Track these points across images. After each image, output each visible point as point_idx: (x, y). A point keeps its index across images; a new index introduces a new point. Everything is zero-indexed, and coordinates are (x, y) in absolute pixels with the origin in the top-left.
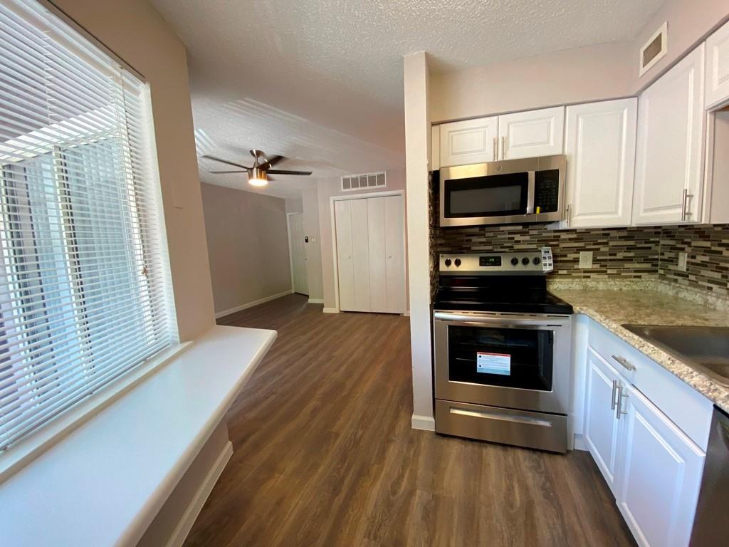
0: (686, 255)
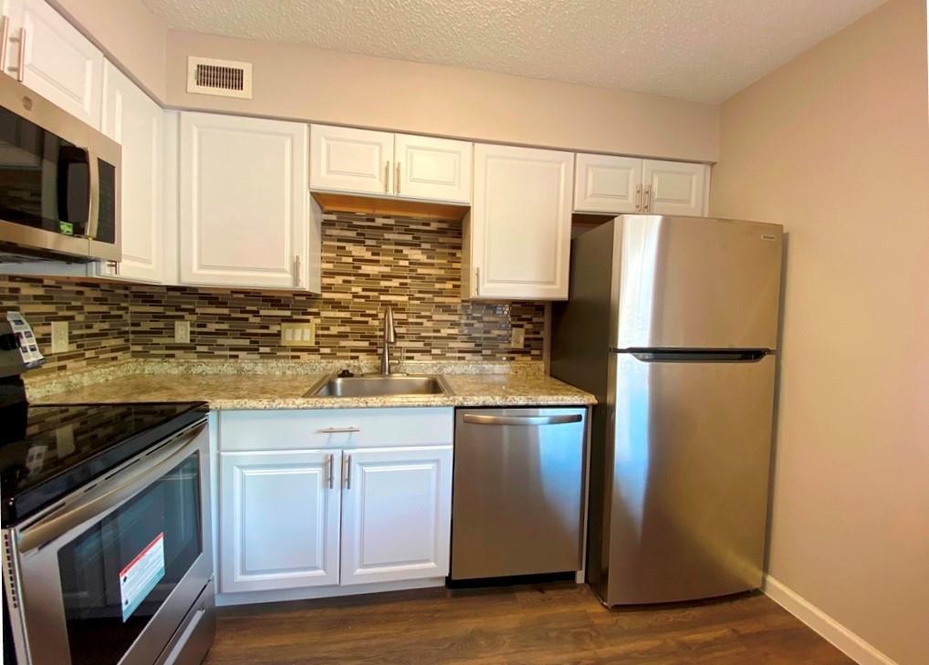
0: (189, 323)
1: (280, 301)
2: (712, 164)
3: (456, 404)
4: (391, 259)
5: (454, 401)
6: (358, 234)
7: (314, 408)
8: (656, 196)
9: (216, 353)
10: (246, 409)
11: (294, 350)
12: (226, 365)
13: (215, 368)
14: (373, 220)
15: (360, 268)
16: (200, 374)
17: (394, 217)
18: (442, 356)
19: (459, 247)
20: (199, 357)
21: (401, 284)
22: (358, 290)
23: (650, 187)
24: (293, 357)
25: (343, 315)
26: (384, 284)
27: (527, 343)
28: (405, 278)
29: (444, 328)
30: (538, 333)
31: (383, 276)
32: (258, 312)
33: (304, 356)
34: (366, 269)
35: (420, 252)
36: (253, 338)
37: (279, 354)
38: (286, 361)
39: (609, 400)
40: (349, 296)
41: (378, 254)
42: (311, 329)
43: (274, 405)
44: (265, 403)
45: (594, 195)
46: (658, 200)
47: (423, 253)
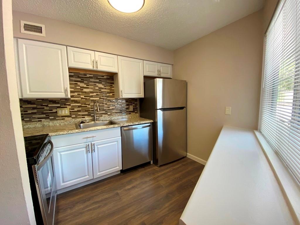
1: (56, 101)
2: (173, 65)
3: (121, 126)
4: (93, 87)
5: (120, 125)
6: (81, 79)
7: (82, 132)
8: (161, 72)
9: (32, 120)
10: (61, 135)
11: (62, 117)
12: (38, 124)
13: (33, 125)
14: (86, 75)
15: (83, 90)
16: (28, 128)
17: (93, 74)
18: (110, 115)
19: (113, 83)
20: (25, 122)
21: (96, 94)
22: (83, 97)
23: (160, 70)
24: (62, 119)
25: (78, 104)
26: (91, 94)
27: (134, 109)
28: (98, 92)
29: (111, 107)
30: (136, 106)
31: (90, 92)
32: (48, 106)
33: (66, 118)
34: (85, 90)
35: (101, 85)
36: (47, 114)
37: (57, 118)
38: (60, 120)
39: (156, 121)
40: (80, 99)
41: (88, 86)
42: (68, 110)
43: (69, 132)
44: (66, 132)
45: (148, 71)
46: (162, 73)
47: (103, 85)
